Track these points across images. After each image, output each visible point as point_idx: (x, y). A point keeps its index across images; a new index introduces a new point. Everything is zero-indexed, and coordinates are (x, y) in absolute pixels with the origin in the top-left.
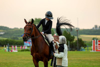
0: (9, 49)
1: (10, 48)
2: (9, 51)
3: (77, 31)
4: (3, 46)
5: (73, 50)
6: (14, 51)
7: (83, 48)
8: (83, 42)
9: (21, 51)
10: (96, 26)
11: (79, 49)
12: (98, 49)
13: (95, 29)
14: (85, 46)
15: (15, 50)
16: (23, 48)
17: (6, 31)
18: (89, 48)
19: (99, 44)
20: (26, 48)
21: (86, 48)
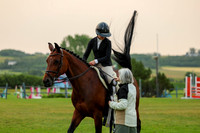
0: (24, 93)
1: (27, 91)
2: (24, 97)
3: (156, 59)
4: (14, 88)
5: (149, 96)
6: (34, 96)
7: (167, 91)
8: (168, 80)
9: (49, 97)
10: (193, 50)
11: (159, 94)
12: (197, 94)
13: (190, 55)
14: (171, 88)
15: (37, 95)
16: (53, 91)
17: (19, 59)
18: (179, 92)
19: (198, 85)
20: (58, 91)
21: (174, 92)
